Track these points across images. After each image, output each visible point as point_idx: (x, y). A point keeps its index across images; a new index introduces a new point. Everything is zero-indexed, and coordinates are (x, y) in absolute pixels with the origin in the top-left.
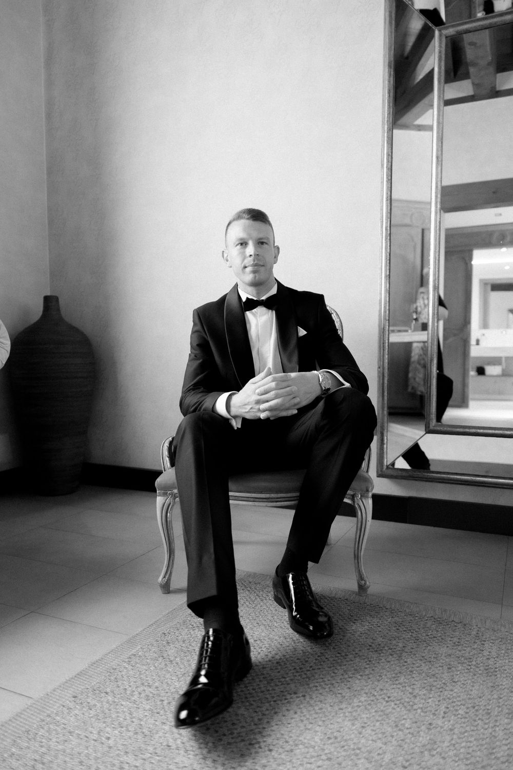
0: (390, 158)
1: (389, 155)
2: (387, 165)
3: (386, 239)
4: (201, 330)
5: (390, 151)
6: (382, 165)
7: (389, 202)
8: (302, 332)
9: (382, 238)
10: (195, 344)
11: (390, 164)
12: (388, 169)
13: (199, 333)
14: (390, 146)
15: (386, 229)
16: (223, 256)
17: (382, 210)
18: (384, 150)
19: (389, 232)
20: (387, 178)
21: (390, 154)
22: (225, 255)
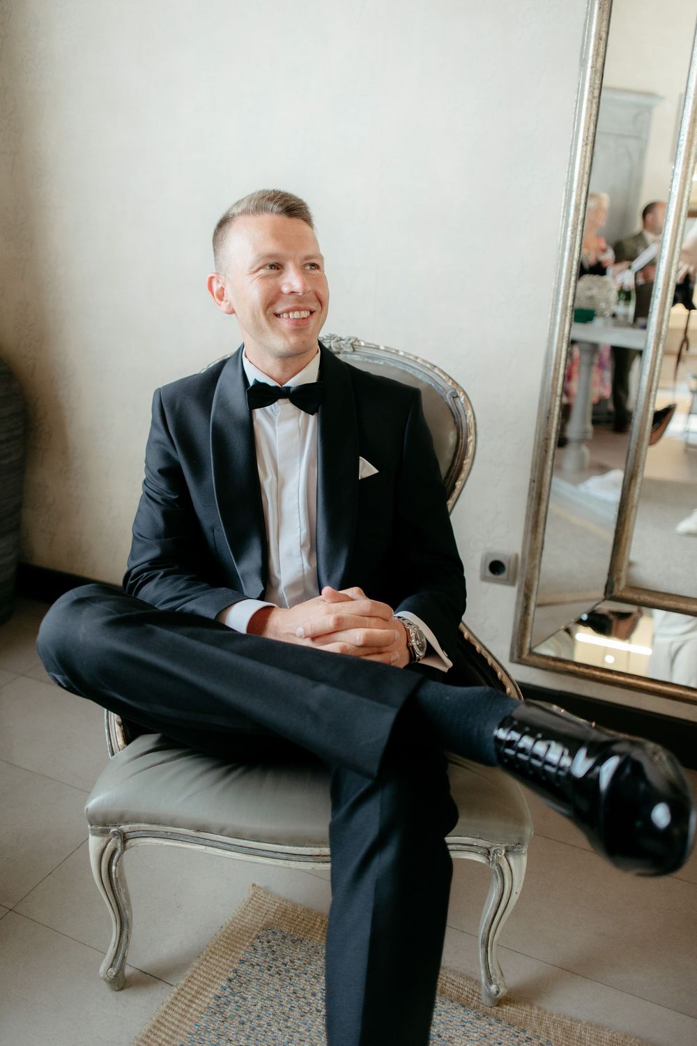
0: (602, 46)
1: (601, 39)
2: (595, 61)
3: (575, 229)
4: (167, 442)
5: (604, 29)
6: (583, 62)
7: (589, 148)
8: (367, 469)
9: (566, 227)
10: (155, 469)
11: (600, 60)
12: (596, 72)
13: (162, 446)
14: (605, 16)
15: (577, 209)
16: (210, 287)
17: (572, 164)
18: (590, 25)
19: (581, 216)
20: (592, 92)
21: (604, 35)
22: (216, 287)
